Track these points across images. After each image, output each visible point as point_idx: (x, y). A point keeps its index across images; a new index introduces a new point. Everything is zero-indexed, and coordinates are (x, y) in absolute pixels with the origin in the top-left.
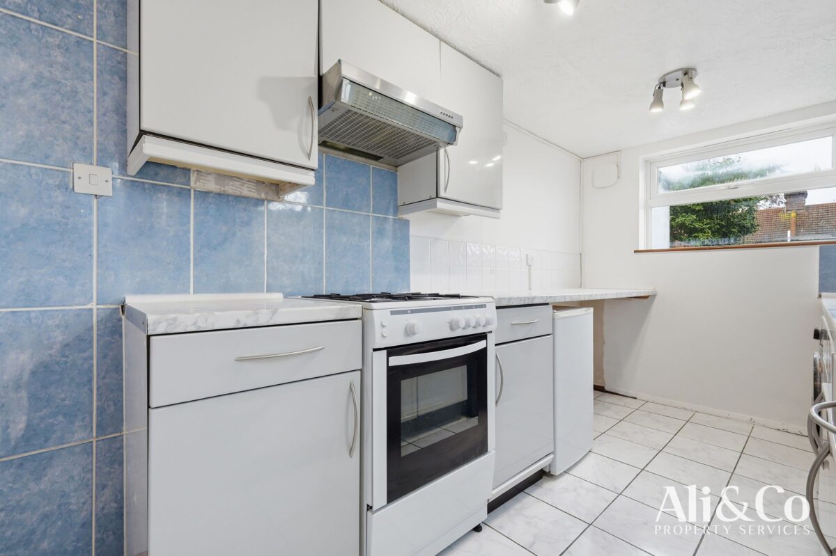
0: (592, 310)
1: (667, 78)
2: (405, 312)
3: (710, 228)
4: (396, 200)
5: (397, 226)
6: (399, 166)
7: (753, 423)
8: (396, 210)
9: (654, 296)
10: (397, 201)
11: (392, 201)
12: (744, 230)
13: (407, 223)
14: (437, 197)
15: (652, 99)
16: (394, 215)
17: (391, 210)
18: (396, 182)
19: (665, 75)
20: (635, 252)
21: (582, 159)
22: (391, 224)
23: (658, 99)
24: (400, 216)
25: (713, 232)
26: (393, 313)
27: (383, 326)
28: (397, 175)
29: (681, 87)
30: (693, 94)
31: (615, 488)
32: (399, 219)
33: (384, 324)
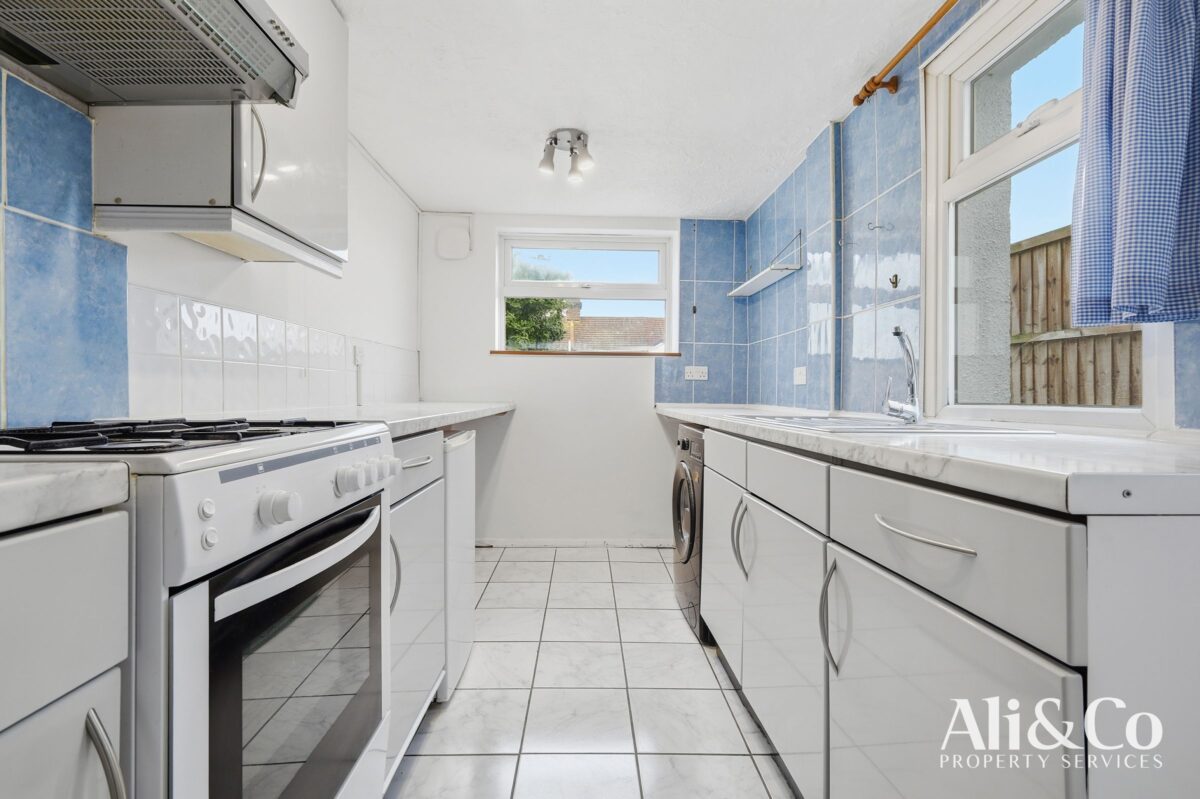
0: (473, 434)
1: (560, 136)
2: (251, 470)
3: (527, 331)
4: (86, 187)
5: (90, 253)
6: (98, 104)
7: (606, 545)
8: (89, 210)
9: (513, 411)
10: (90, 190)
11: (74, 186)
12: (556, 336)
13: (119, 251)
14: (233, 206)
15: (542, 155)
16: (80, 224)
17: (73, 210)
18: (87, 141)
19: (559, 130)
20: (492, 352)
21: (421, 212)
22: (73, 245)
23: (549, 158)
24: (97, 231)
25: (530, 336)
26: (227, 476)
27: (204, 516)
28: (90, 125)
29: (569, 153)
30: (585, 165)
31: (524, 683)
32: (97, 238)
33: (207, 510)
